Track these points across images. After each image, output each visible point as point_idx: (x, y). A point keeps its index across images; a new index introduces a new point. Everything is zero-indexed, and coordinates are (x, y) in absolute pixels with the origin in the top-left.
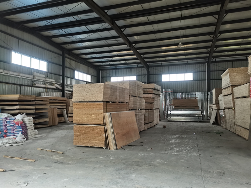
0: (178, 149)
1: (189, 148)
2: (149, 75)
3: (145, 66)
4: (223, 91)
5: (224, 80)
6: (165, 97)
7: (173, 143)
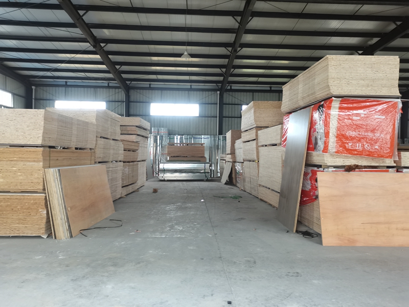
0: (181, 228)
1: (198, 224)
2: (128, 102)
3: (122, 87)
4: (243, 135)
5: (246, 118)
6: (155, 141)
7: (172, 218)
